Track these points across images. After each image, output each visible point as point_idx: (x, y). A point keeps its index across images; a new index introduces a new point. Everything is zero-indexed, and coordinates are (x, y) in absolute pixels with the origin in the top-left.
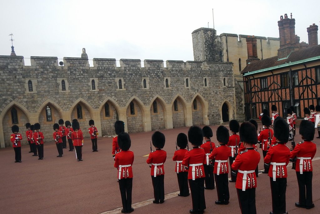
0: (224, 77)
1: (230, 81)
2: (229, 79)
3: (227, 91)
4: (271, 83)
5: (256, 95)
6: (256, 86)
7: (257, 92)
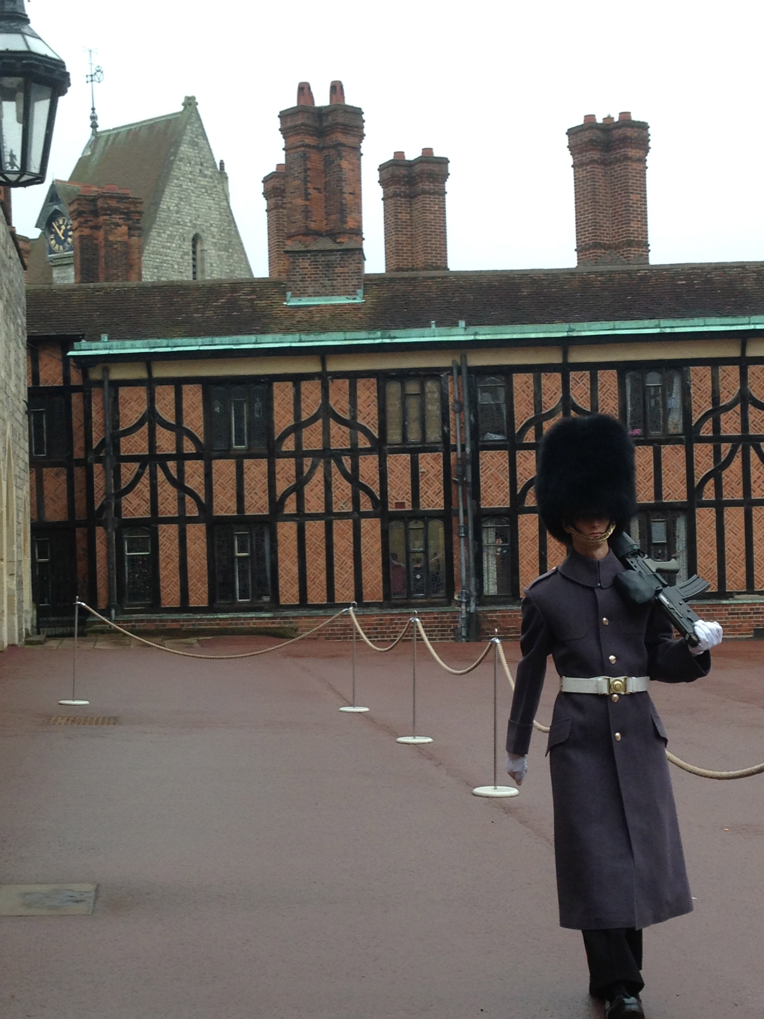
4: (305, 417)
5: (161, 475)
6: (166, 425)
7: (169, 457)
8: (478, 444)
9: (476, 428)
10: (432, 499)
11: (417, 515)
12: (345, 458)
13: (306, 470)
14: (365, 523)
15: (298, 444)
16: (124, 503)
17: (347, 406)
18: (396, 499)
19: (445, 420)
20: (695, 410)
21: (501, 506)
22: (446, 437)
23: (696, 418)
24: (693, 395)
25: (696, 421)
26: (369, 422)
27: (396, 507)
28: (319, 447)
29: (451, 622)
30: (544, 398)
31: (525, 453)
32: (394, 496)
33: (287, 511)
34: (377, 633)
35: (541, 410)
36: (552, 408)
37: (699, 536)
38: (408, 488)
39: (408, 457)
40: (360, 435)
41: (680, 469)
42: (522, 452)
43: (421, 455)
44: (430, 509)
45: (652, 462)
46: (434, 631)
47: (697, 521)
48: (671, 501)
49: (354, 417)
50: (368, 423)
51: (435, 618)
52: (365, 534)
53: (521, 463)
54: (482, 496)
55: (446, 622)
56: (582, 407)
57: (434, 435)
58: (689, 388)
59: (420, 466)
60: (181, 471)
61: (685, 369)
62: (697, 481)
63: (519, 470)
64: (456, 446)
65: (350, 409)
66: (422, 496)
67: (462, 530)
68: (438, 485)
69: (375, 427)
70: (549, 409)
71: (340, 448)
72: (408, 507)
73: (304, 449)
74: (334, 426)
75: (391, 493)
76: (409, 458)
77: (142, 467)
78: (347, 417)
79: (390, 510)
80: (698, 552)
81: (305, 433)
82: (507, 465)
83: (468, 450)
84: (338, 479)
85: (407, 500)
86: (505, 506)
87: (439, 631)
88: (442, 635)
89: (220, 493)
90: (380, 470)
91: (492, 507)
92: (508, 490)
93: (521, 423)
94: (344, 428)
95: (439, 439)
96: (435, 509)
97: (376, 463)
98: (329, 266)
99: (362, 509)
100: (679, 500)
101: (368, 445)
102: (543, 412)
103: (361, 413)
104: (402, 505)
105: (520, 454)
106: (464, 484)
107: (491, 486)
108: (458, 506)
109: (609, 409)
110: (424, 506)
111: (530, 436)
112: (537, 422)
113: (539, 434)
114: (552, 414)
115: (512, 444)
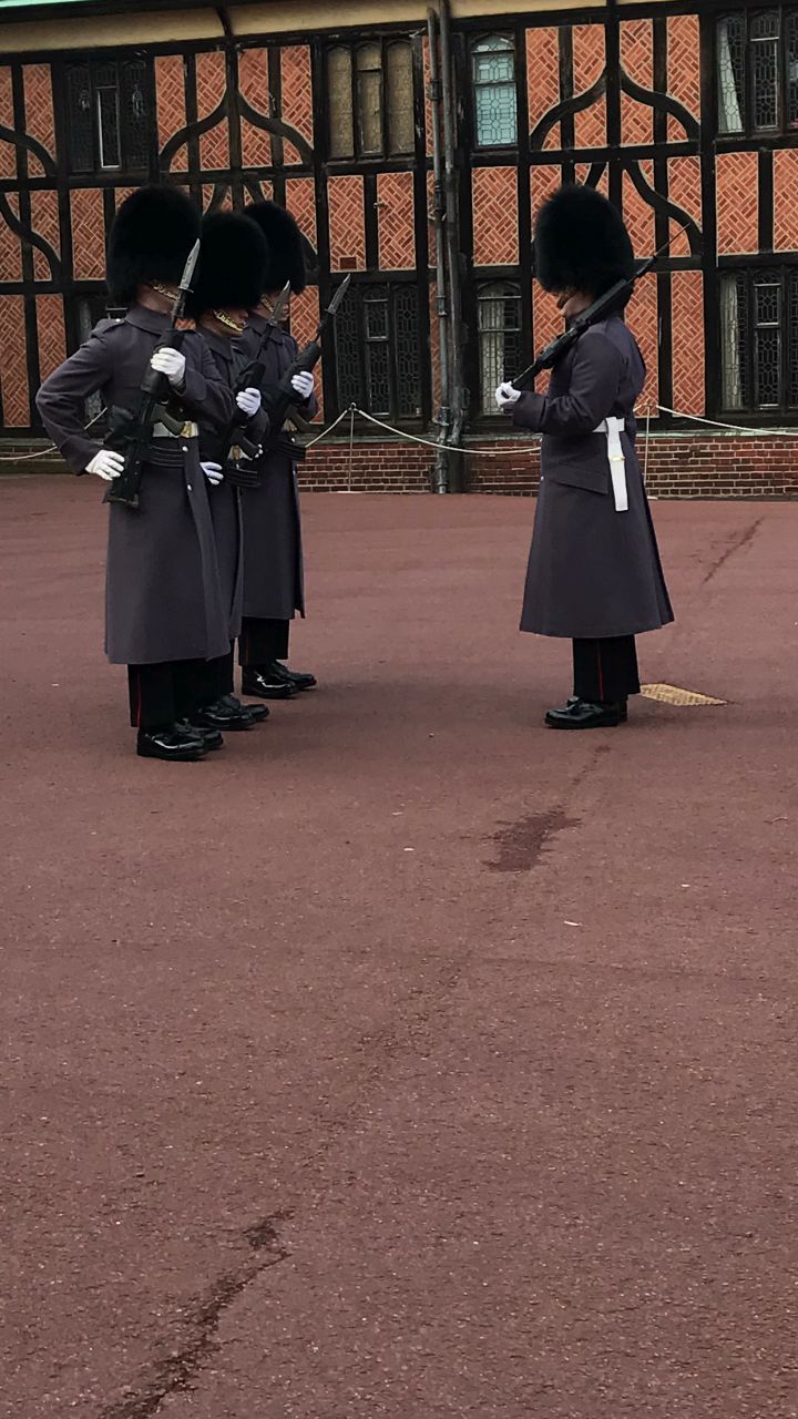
4: (202, 114)
6: (2, 133)
7: (8, 186)
8: (469, 154)
9: (467, 127)
10: (398, 253)
11: (372, 281)
12: (265, 186)
13: (207, 204)
15: (194, 162)
17: (266, 95)
18: (344, 253)
19: (419, 117)
21: (505, 264)
22: (420, 143)
26: (300, 121)
27: (342, 268)
28: (225, 166)
29: (424, 460)
30: (577, 71)
31: (545, 169)
32: (338, 248)
35: (571, 93)
36: (589, 87)
38: (360, 234)
39: (359, 179)
40: (287, 144)
42: (539, 167)
43: (380, 177)
44: (395, 269)
45: (756, 182)
48: (786, 250)
49: (277, 114)
50: (297, 124)
51: (400, 453)
52: (296, 312)
53: (538, 187)
54: (475, 247)
55: (417, 460)
56: (640, 85)
57: (404, 144)
59: (379, 196)
60: (25, 208)
64: (432, 158)
65: (271, 99)
66: (383, 247)
67: (442, 306)
68: (408, 229)
69: (308, 129)
70: (585, 91)
71: (256, 166)
72: (361, 268)
73: (203, 169)
74: (248, 131)
75: (335, 243)
76: (361, 182)
78: (266, 114)
79: (333, 271)
81: (204, 141)
82: (515, 192)
83: (448, 166)
85: (359, 253)
86: (512, 264)
87: (406, 474)
88: (411, 481)
89: (82, 243)
90: (317, 204)
91: (490, 264)
92: (516, 236)
93: (538, 117)
94: (261, 132)
95: (412, 149)
96: (402, 269)
97: (311, 191)
101: (299, 162)
102: (574, 97)
103: (287, 105)
104: (349, 263)
105: (535, 170)
106: (443, 226)
107: (489, 229)
108: (436, 264)
109: (685, 86)
110: (385, 264)
111: (553, 141)
112: (564, 114)
113: (568, 135)
114: (588, 99)
115: (524, 154)
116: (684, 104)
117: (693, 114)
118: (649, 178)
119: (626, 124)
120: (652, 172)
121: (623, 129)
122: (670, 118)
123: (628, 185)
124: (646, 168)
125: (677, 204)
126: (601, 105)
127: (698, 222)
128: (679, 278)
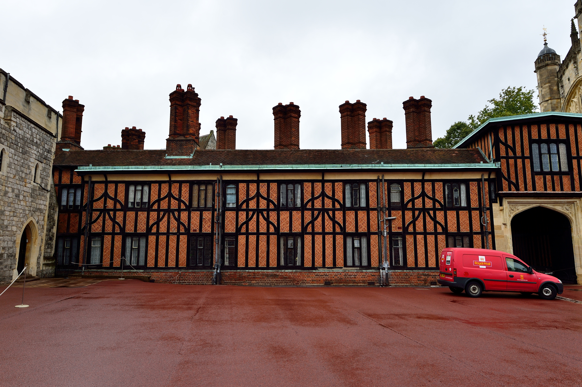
0: (37, 162)
1: (45, 174)
2: (44, 169)
3: (37, 195)
4: (162, 196)
5: (107, 216)
6: (111, 198)
7: (111, 210)
8: (225, 209)
9: (225, 202)
10: (207, 229)
11: (201, 235)
12: (176, 213)
13: (161, 216)
14: (181, 237)
15: (159, 206)
16: (92, 227)
17: (178, 193)
18: (194, 228)
19: (214, 200)
20: (305, 198)
21: (232, 232)
22: (213, 205)
23: (305, 201)
24: (304, 193)
25: (305, 202)
26: (186, 199)
27: (193, 231)
28: (167, 208)
29: (211, 276)
30: (250, 192)
31: (242, 212)
32: (192, 227)
33: (152, 232)
34: (183, 279)
35: (249, 197)
36: (253, 196)
37: (305, 245)
38: (198, 224)
40: (182, 204)
41: (299, 220)
42: (241, 212)
43: (204, 212)
44: (206, 232)
45: (289, 217)
46: (204, 279)
47: (305, 240)
48: (295, 232)
49: (180, 197)
50: (185, 200)
51: (205, 274)
52: (181, 241)
53: (240, 216)
54: (225, 228)
55: (209, 276)
56: (264, 196)
57: (209, 205)
58: (303, 190)
59: (203, 216)
60: (115, 215)
61: (302, 183)
62: (305, 225)
63: (240, 219)
64: (216, 209)
65: (179, 194)
66: (203, 227)
67: (217, 241)
68: (210, 224)
69: (187, 201)
70: (252, 197)
71: (174, 208)
72: (198, 231)
73: (161, 208)
74: (173, 201)
75: (192, 226)
76: (199, 213)
77: (101, 214)
78: (177, 197)
79: (191, 232)
80: (305, 251)
81: (162, 202)
82: (235, 217)
83: (220, 211)
84: (172, 220)
85: (197, 228)
86: (234, 232)
87: (206, 279)
88: (207, 281)
89: (128, 224)
90: (188, 217)
91: (229, 232)
92: (235, 226)
93: (241, 201)
94: (176, 201)
95: (211, 206)
96: (208, 232)
97: (187, 214)
98: (181, 145)
99: (181, 232)
100: (298, 232)
101: (185, 208)
103: (183, 196)
104: (196, 231)
106: (218, 223)
107: (229, 224)
108: (216, 231)
109: (274, 197)
110: (204, 231)
111: (244, 206)
112: (247, 201)
113: (248, 206)
114: (253, 198)
115: (238, 209)
116: (273, 201)
117: (275, 203)
118: (265, 215)
119: (261, 204)
120: (266, 214)
121: (260, 205)
122: (270, 203)
123: (261, 217)
124: (265, 213)
125: (272, 221)
126: (255, 200)
127: (276, 225)
128: (272, 237)
